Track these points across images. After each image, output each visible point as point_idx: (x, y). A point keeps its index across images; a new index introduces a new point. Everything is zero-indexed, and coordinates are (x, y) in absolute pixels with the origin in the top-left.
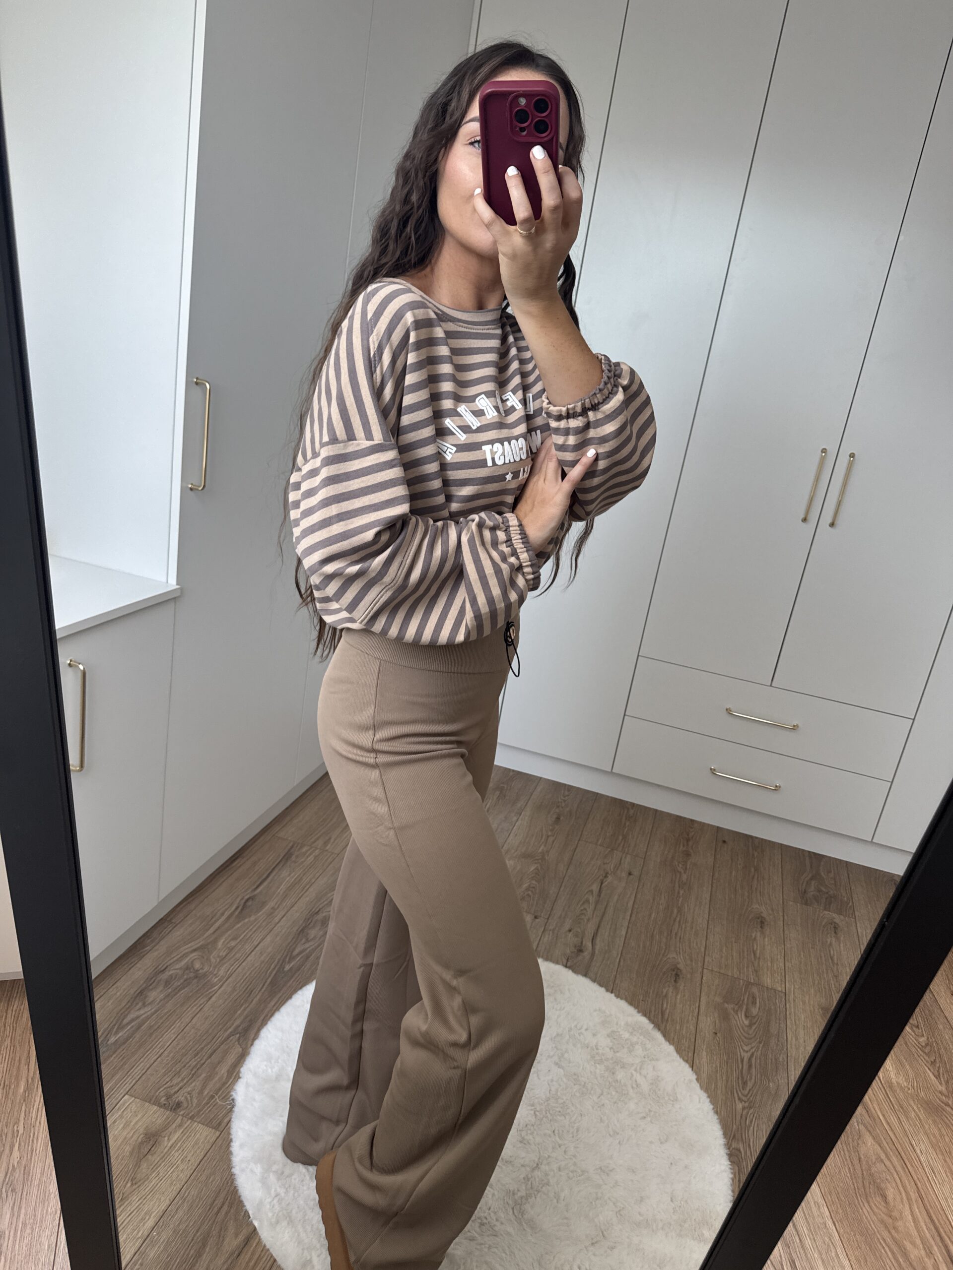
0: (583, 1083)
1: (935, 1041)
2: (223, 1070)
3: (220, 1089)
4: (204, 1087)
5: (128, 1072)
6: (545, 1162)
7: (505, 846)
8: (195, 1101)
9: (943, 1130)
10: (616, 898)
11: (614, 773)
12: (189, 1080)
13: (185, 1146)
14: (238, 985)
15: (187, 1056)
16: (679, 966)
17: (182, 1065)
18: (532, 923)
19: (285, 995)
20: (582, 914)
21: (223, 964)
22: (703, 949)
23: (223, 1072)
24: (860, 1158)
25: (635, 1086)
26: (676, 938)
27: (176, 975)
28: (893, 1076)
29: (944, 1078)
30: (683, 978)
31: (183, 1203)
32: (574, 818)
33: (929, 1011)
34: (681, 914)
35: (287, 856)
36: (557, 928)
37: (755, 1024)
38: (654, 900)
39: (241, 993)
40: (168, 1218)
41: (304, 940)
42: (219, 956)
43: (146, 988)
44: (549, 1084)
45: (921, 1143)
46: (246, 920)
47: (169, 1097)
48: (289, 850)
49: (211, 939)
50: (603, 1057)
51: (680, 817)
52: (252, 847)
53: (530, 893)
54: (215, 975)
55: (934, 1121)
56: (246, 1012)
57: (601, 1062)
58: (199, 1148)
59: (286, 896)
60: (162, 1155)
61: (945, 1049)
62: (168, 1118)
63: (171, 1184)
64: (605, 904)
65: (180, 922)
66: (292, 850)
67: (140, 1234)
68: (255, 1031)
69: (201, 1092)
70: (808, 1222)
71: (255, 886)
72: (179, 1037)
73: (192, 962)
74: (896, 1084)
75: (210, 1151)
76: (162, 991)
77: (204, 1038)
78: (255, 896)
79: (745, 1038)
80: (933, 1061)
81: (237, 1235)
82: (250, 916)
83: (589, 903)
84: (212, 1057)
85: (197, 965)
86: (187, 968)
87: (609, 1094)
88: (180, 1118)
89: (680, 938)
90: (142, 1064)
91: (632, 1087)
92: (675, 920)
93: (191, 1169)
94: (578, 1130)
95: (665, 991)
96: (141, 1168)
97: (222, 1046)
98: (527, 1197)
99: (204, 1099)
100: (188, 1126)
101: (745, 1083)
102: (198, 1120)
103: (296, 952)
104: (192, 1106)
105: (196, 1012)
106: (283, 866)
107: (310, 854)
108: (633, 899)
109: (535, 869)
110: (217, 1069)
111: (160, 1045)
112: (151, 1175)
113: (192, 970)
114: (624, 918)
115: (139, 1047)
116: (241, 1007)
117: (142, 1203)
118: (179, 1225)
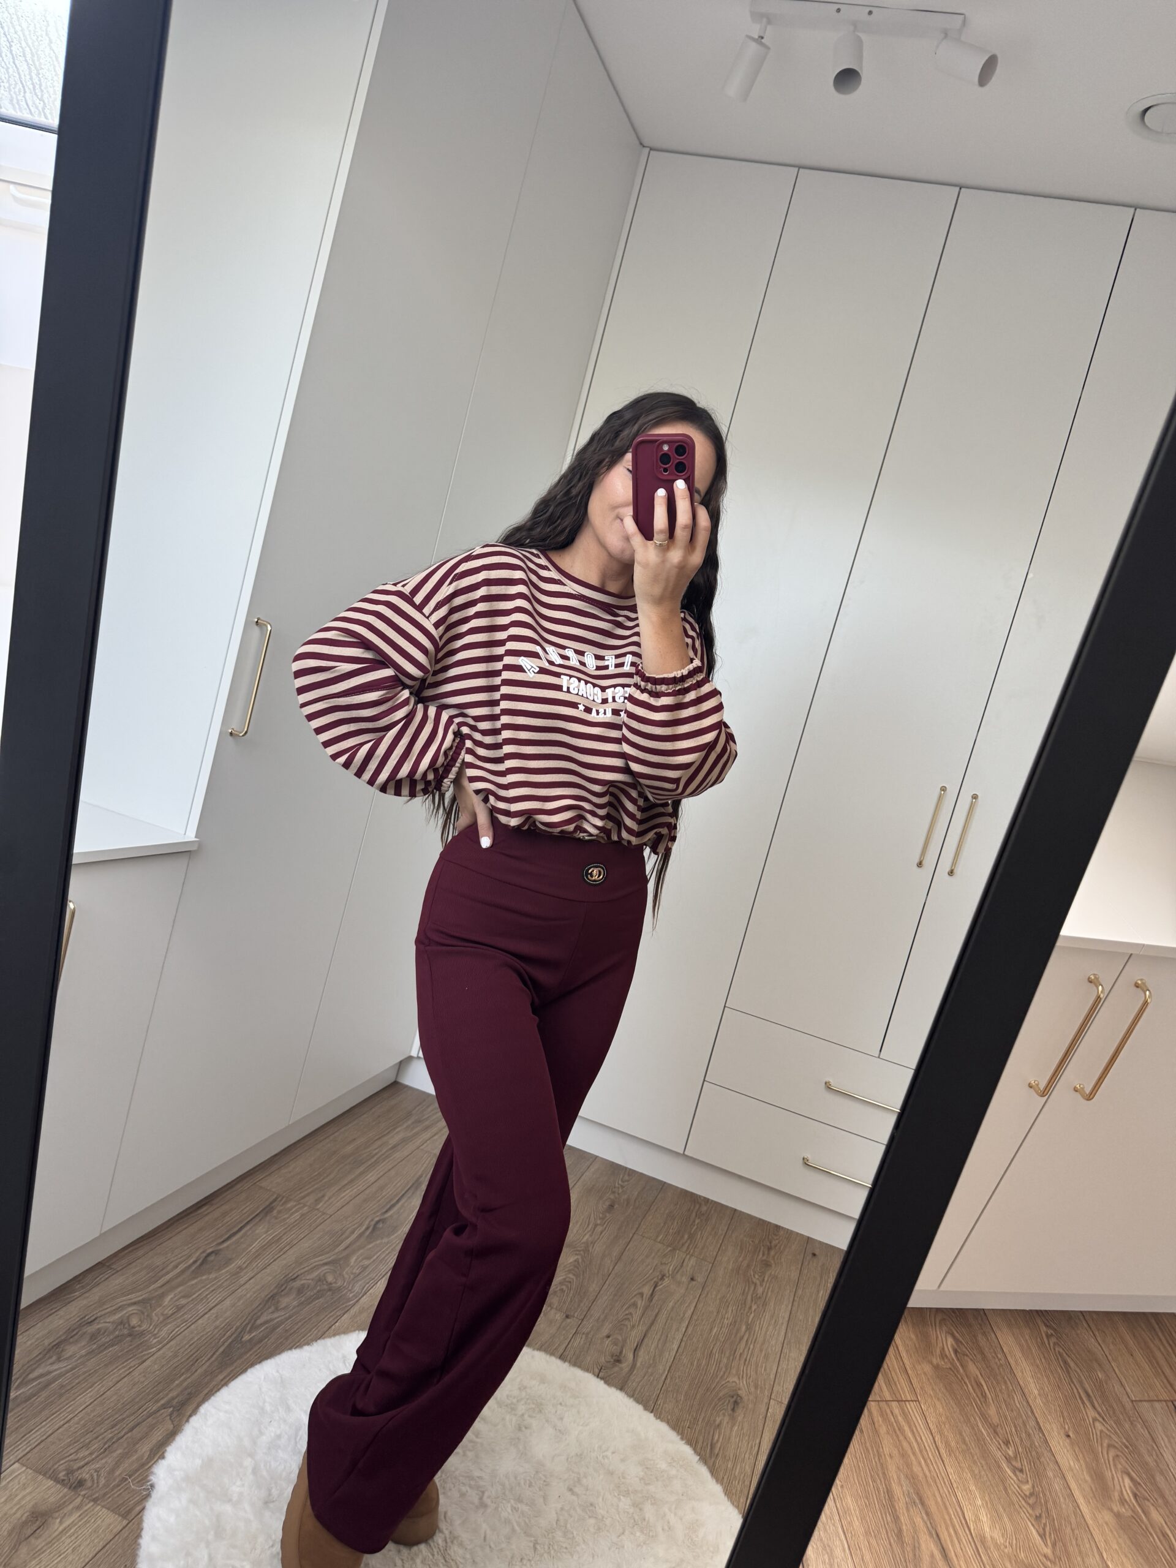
0: (600, 1517)
1: (1043, 1492)
3: (137, 1470)
4: (117, 1465)
5: (25, 1435)
8: (102, 1481)
10: (671, 1304)
11: (687, 1156)
12: (100, 1454)
13: (81, 1532)
14: (182, 1350)
15: (101, 1426)
16: (740, 1392)
17: (95, 1435)
18: (562, 1322)
19: (238, 1369)
20: (626, 1319)
21: (166, 1325)
22: (772, 1376)
23: (144, 1450)
25: (666, 1528)
26: (740, 1360)
27: (105, 1332)
28: (987, 1529)
29: (1050, 1539)
30: (743, 1407)
32: (631, 1207)
33: (1037, 1453)
34: (750, 1332)
35: (268, 1210)
36: (592, 1333)
38: (718, 1312)
39: (184, 1360)
41: (273, 1308)
42: (162, 1314)
43: (65, 1340)
44: (557, 1513)
46: (204, 1277)
47: (70, 1472)
48: (271, 1203)
49: (155, 1294)
50: (630, 1489)
51: (764, 1221)
52: (225, 1194)
53: (564, 1287)
54: (156, 1334)
56: (186, 1384)
57: (627, 1493)
58: (98, 1537)
59: (259, 1255)
60: (50, 1539)
61: (1054, 1502)
62: (66, 1496)
64: (657, 1311)
65: (121, 1270)
66: (274, 1204)
68: (192, 1406)
69: (113, 1471)
71: (222, 1240)
72: (95, 1402)
73: (128, 1317)
74: (990, 1539)
75: (112, 1542)
76: (84, 1346)
77: (128, 1407)
78: (220, 1250)
80: (1038, 1515)
82: (210, 1273)
83: (637, 1307)
84: (134, 1431)
85: (134, 1321)
86: (121, 1323)
87: (632, 1533)
88: (79, 1499)
89: (746, 1360)
90: (43, 1429)
91: (663, 1529)
92: (741, 1338)
93: (84, 1560)
95: (718, 1420)
96: (17, 1554)
97: (150, 1419)
99: (115, 1480)
100: (89, 1509)
102: (103, 1504)
103: (259, 1322)
104: (98, 1486)
105: (123, 1376)
106: (260, 1220)
107: (297, 1211)
108: (692, 1309)
109: (575, 1261)
110: (137, 1446)
111: (71, 1408)
112: (30, 1561)
113: (126, 1326)
114: (678, 1330)
115: (43, 1409)
116: (180, 1377)
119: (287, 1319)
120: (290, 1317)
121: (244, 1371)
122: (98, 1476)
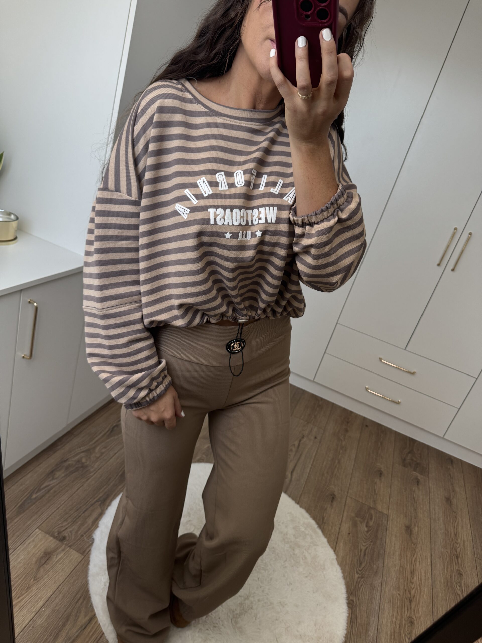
2: (90, 521)
3: (87, 532)
4: (79, 528)
6: (252, 595)
8: (73, 537)
10: (307, 450)
11: (315, 382)
12: (72, 524)
13: (64, 561)
14: (104, 474)
15: (72, 511)
16: (335, 493)
17: (69, 515)
21: (97, 462)
22: (348, 485)
25: (304, 558)
26: (335, 477)
27: (72, 465)
30: (336, 500)
31: (59, 594)
34: (339, 464)
37: (370, 531)
38: (326, 454)
39: (104, 479)
40: (50, 602)
42: (95, 457)
43: (55, 470)
46: (112, 438)
47: (59, 533)
49: (93, 446)
50: (289, 540)
51: (345, 409)
54: (93, 466)
56: (106, 490)
57: (288, 542)
58: (72, 564)
60: (52, 565)
62: (58, 545)
63: (55, 583)
64: (301, 452)
65: (77, 435)
67: (34, 610)
69: (77, 532)
72: (69, 499)
73: (81, 458)
75: (78, 566)
76: (63, 472)
77: (82, 501)
79: (364, 538)
81: (85, 617)
82: (115, 435)
83: (292, 451)
84: (85, 513)
85: (84, 460)
86: (79, 461)
87: (290, 561)
88: (64, 546)
89: (337, 478)
90: (48, 512)
91: (302, 559)
92: (336, 467)
93: (66, 575)
94: (271, 580)
95: (326, 507)
96: (39, 572)
97: (92, 507)
98: (241, 614)
99: (78, 536)
100: (67, 550)
101: (361, 564)
102: (73, 548)
104: (71, 539)
105: (80, 486)
108: (315, 453)
110: (87, 520)
111: (58, 503)
112: (44, 576)
113: (81, 462)
114: (309, 463)
115: (48, 502)
116: (104, 486)
117: (38, 591)
118: (56, 607)
122: (71, 535)
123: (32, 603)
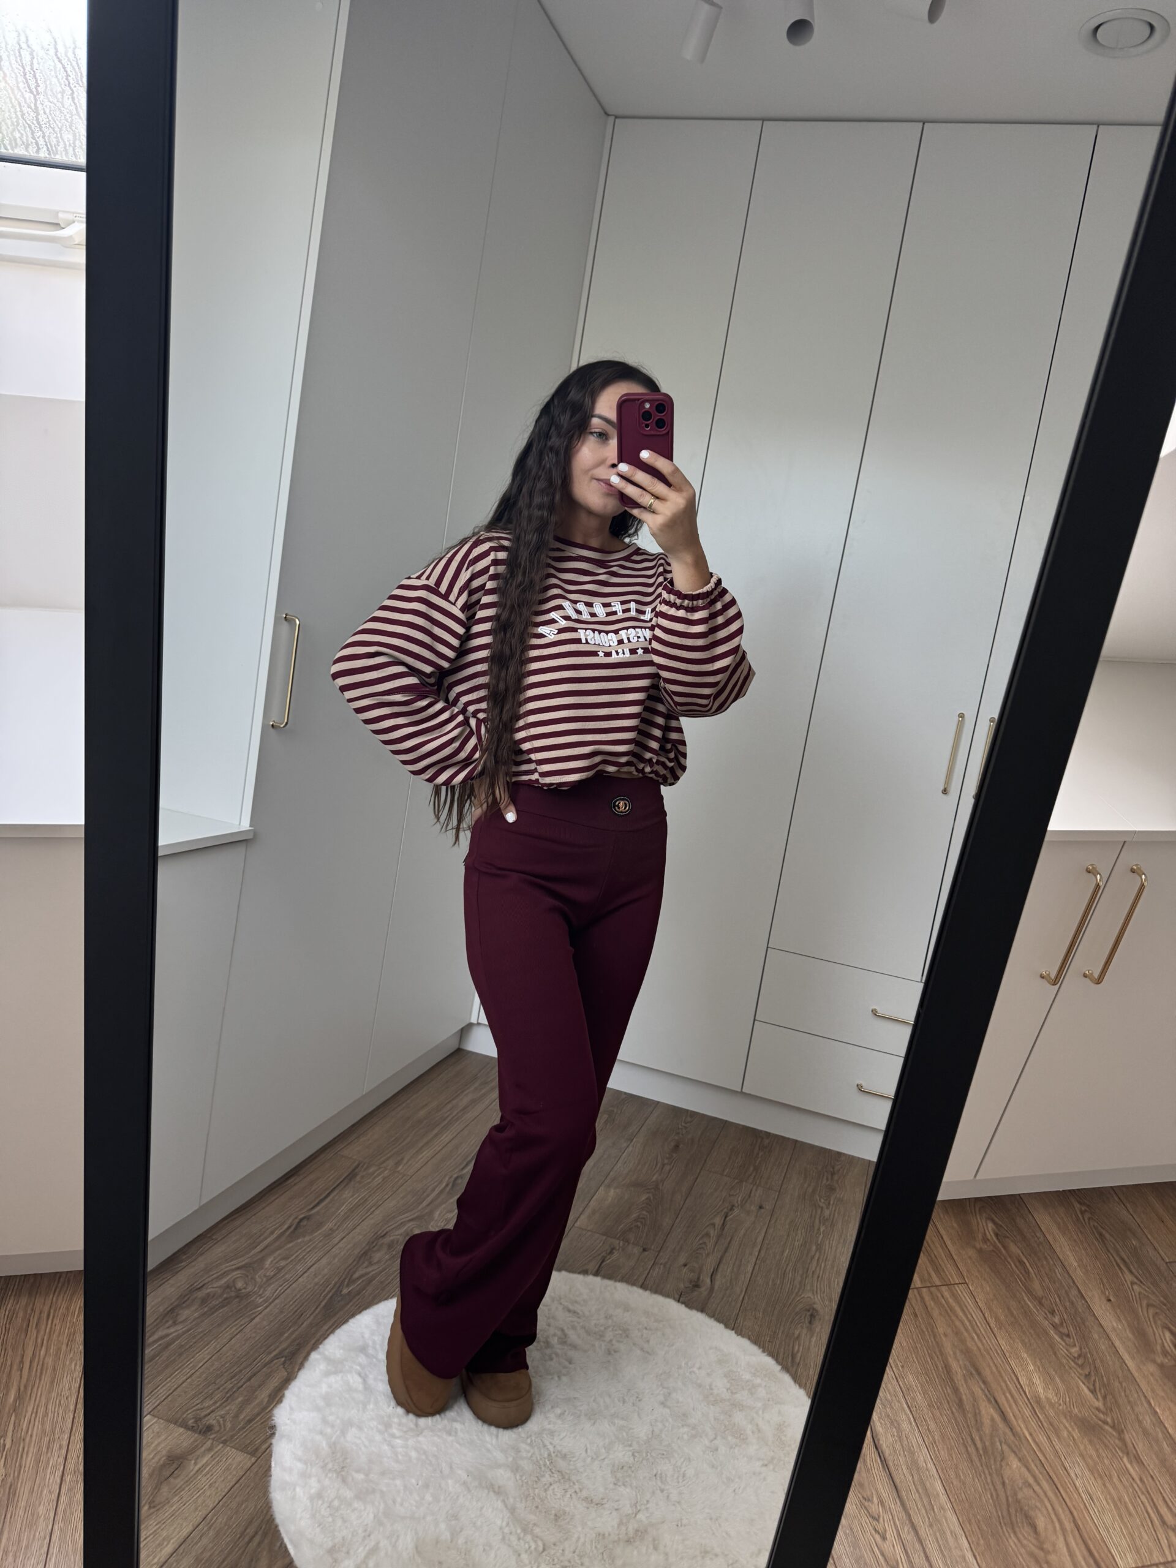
0: (693, 1425)
3: (258, 1414)
4: (241, 1409)
5: (153, 1391)
7: (611, 1173)
8: (229, 1425)
9: (1101, 1451)
10: (742, 1232)
11: (745, 1094)
12: (223, 1403)
13: (214, 1470)
14: (287, 1307)
15: (222, 1378)
16: (812, 1304)
17: (216, 1387)
18: (639, 1255)
19: (340, 1320)
20: (700, 1248)
21: (269, 1285)
23: (263, 1396)
24: (1004, 1483)
26: (813, 1277)
27: (213, 1296)
29: (1101, 1394)
30: (817, 1317)
31: (208, 1529)
32: (696, 1146)
34: (820, 1252)
35: (352, 1176)
36: (668, 1264)
38: (788, 1236)
39: (289, 1315)
40: (190, 1544)
41: (366, 1263)
42: (265, 1276)
43: (179, 1306)
44: (651, 1425)
45: (1076, 1466)
46: (300, 1240)
47: (198, 1420)
48: (354, 1170)
49: (259, 1257)
50: (718, 1398)
51: (826, 1149)
52: (310, 1164)
53: (639, 1224)
54: (260, 1295)
55: (1091, 1442)
56: (294, 1336)
57: (716, 1402)
58: (230, 1474)
59: (347, 1218)
60: (187, 1479)
62: (197, 1441)
63: (196, 1509)
64: (729, 1238)
65: (221, 1240)
66: (356, 1171)
68: (304, 1355)
69: (236, 1416)
70: (944, 1555)
71: (312, 1206)
72: (213, 1359)
73: (234, 1281)
75: (244, 1477)
76: (196, 1309)
77: (244, 1360)
78: (310, 1216)
80: (1087, 1373)
82: (304, 1236)
83: (710, 1237)
84: (252, 1380)
85: (240, 1284)
86: (228, 1287)
87: (724, 1438)
88: (209, 1443)
89: (816, 1275)
90: (168, 1385)
92: (813, 1258)
93: (220, 1495)
94: (684, 1475)
95: (794, 1331)
96: (161, 1490)
97: (264, 1369)
99: (239, 1423)
100: (219, 1450)
102: (231, 1445)
103: (356, 1275)
104: (225, 1430)
105: (235, 1333)
106: (345, 1187)
107: (379, 1175)
108: (763, 1235)
109: (647, 1199)
110: (257, 1393)
111: (191, 1365)
112: (172, 1499)
113: (233, 1289)
114: (751, 1254)
115: (167, 1367)
116: (288, 1330)
117: (160, 1527)
118: (202, 1553)
119: (381, 1272)
120: (384, 1269)
121: (346, 1321)
122: (224, 1421)
123: (151, 1549)
